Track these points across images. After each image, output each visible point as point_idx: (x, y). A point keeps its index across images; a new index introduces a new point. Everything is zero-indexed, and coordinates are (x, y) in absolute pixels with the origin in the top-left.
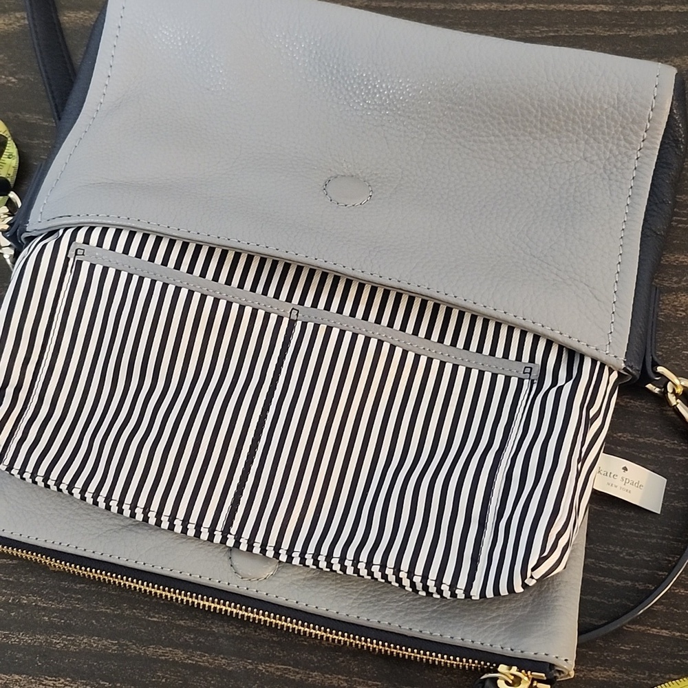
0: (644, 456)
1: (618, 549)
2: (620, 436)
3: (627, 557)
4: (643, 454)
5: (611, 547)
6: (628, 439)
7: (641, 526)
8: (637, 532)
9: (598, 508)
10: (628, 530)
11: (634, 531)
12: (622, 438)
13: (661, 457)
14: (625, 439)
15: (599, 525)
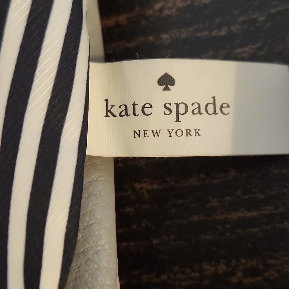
0: (223, 32)
1: (222, 267)
2: (161, 10)
3: (247, 281)
4: (219, 27)
5: (205, 266)
6: (179, 9)
7: (261, 196)
8: (255, 213)
9: (155, 187)
10: (235, 216)
11: (248, 214)
12: (166, 12)
13: (261, 19)
14: (173, 11)
15: (168, 223)
